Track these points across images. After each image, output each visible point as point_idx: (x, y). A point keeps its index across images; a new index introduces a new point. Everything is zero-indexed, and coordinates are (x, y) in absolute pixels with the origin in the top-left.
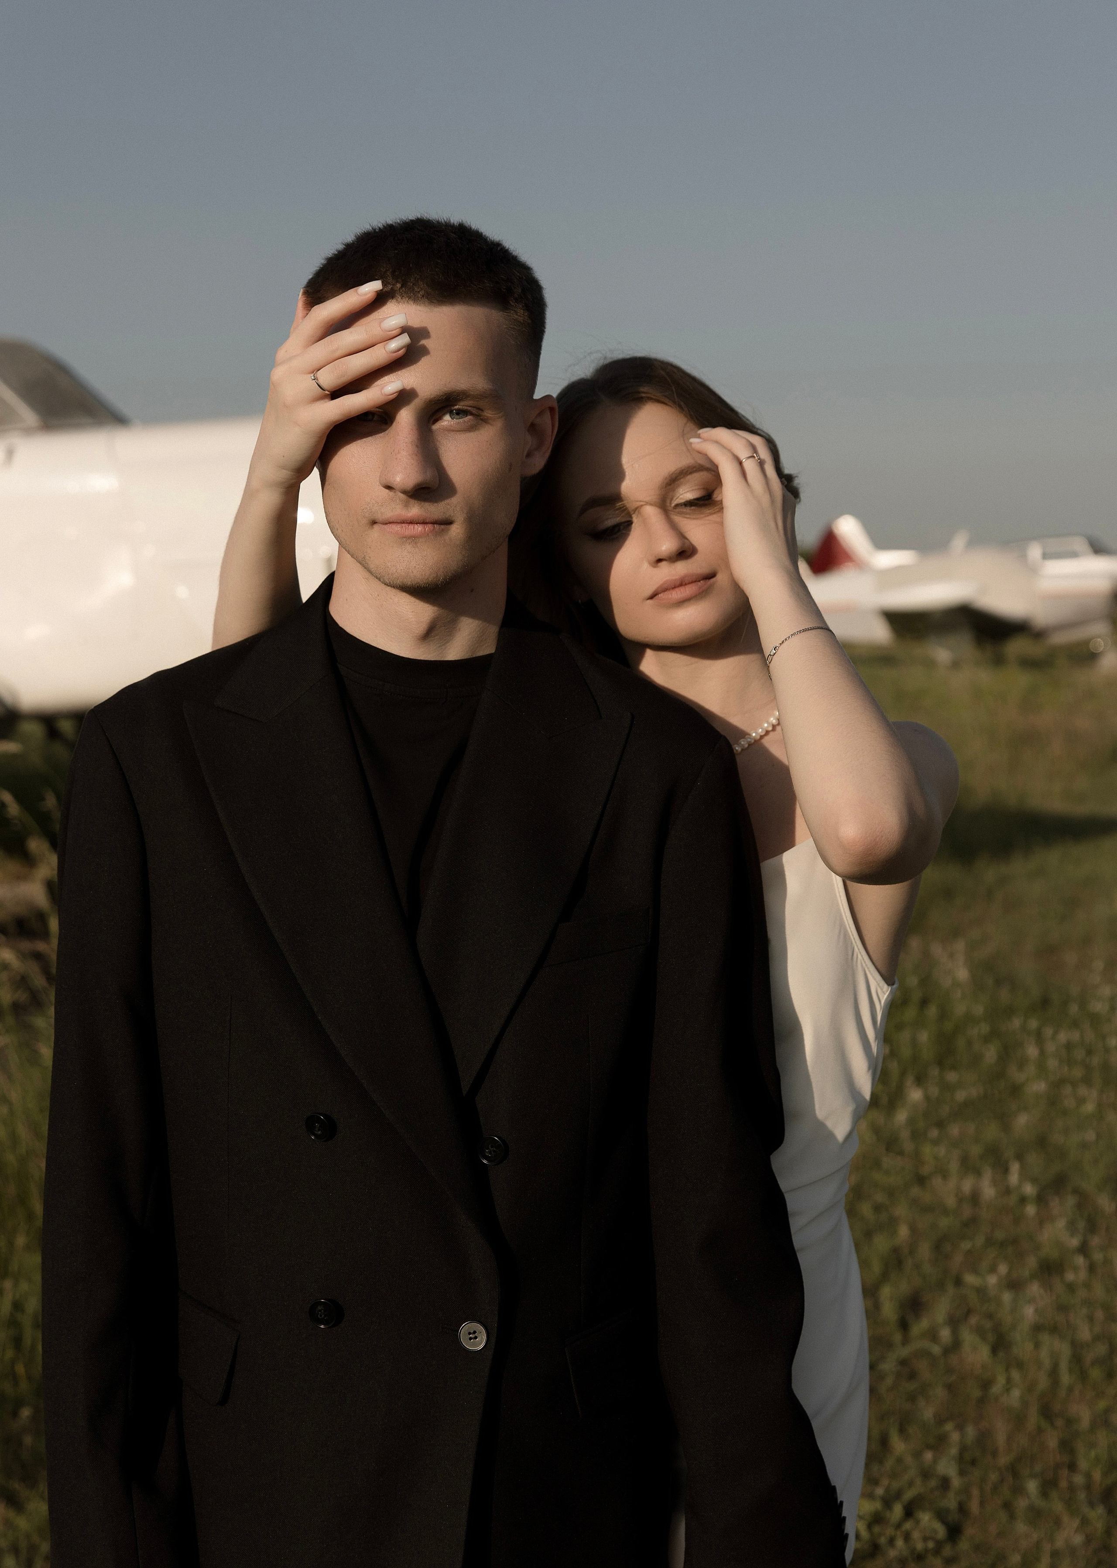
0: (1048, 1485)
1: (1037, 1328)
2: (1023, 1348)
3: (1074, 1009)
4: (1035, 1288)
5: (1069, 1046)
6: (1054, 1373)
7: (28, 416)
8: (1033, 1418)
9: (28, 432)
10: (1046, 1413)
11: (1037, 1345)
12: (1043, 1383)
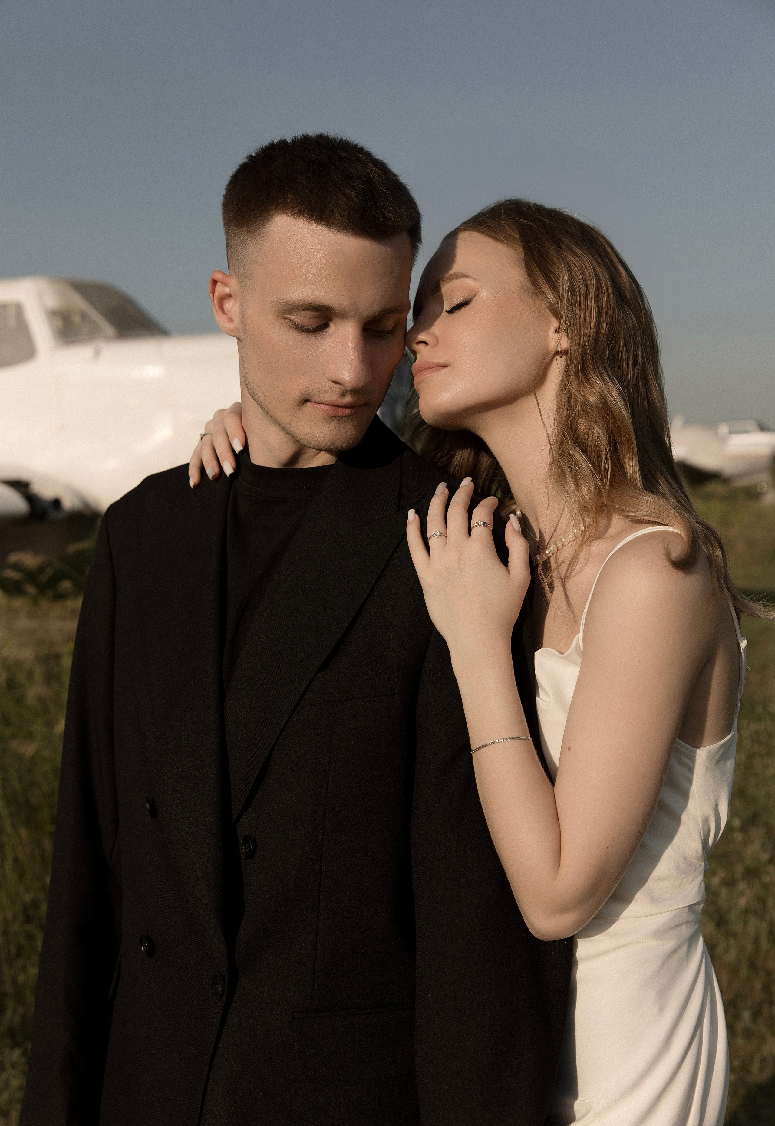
0: (756, 1015)
1: (746, 912)
2: (737, 926)
3: (759, 709)
4: (742, 886)
5: (757, 733)
6: (756, 940)
7: (109, 329)
8: (744, 971)
9: (108, 339)
10: (753, 967)
11: (746, 923)
12: (750, 948)
